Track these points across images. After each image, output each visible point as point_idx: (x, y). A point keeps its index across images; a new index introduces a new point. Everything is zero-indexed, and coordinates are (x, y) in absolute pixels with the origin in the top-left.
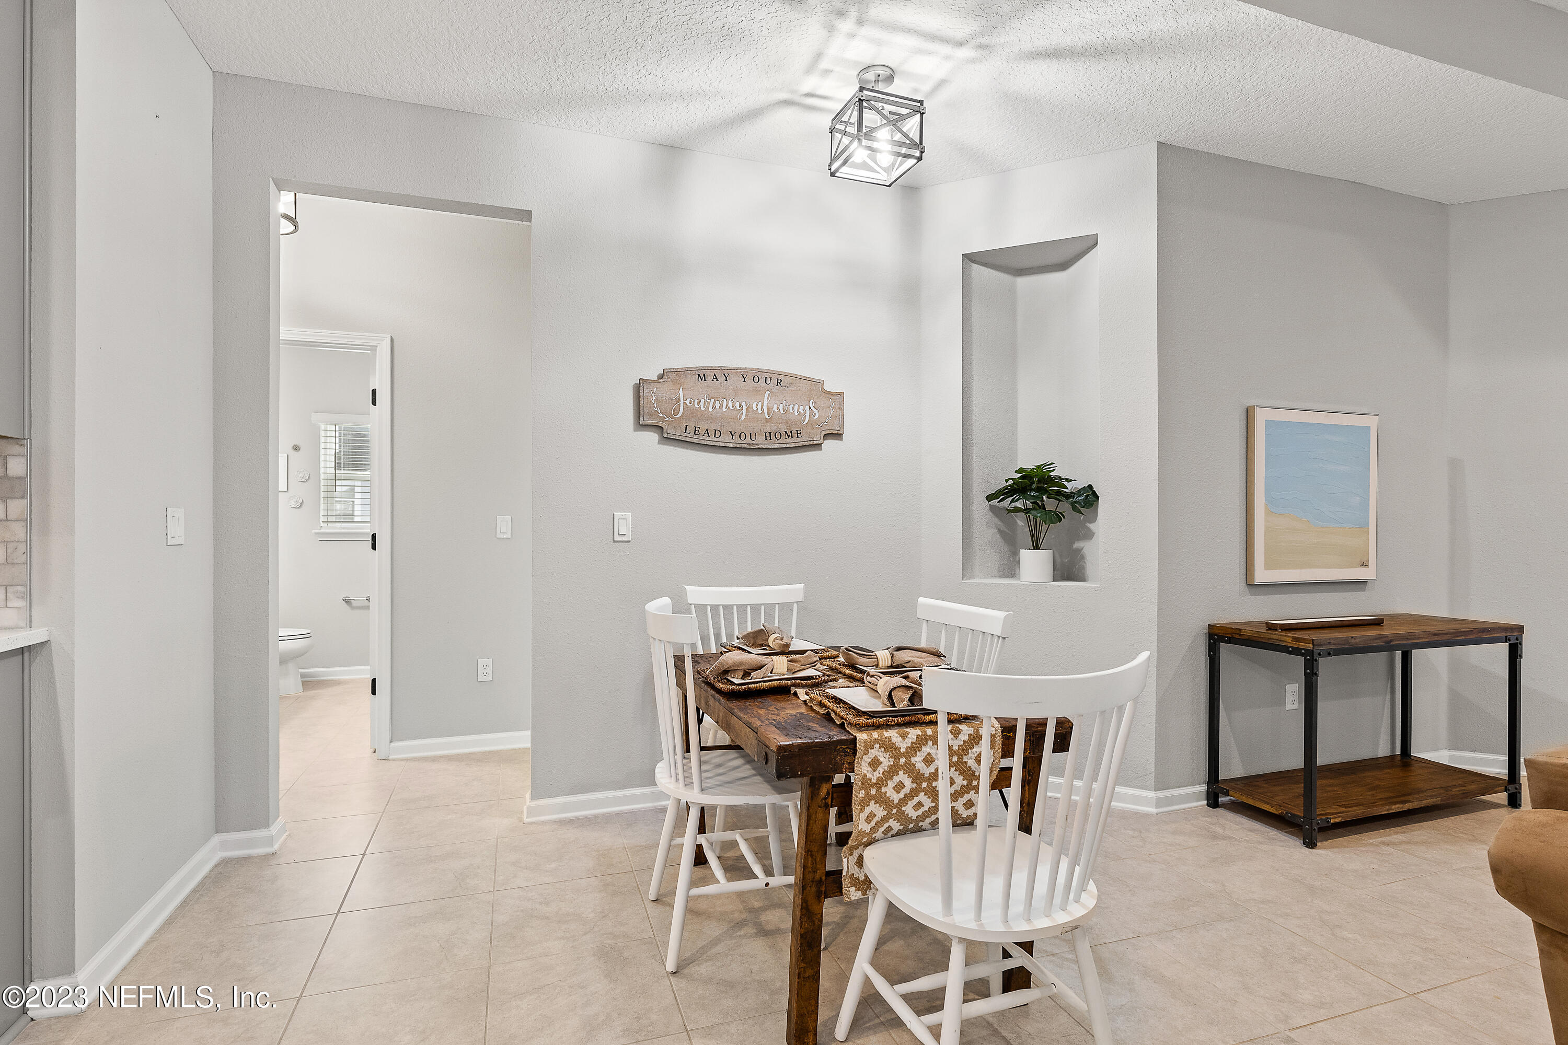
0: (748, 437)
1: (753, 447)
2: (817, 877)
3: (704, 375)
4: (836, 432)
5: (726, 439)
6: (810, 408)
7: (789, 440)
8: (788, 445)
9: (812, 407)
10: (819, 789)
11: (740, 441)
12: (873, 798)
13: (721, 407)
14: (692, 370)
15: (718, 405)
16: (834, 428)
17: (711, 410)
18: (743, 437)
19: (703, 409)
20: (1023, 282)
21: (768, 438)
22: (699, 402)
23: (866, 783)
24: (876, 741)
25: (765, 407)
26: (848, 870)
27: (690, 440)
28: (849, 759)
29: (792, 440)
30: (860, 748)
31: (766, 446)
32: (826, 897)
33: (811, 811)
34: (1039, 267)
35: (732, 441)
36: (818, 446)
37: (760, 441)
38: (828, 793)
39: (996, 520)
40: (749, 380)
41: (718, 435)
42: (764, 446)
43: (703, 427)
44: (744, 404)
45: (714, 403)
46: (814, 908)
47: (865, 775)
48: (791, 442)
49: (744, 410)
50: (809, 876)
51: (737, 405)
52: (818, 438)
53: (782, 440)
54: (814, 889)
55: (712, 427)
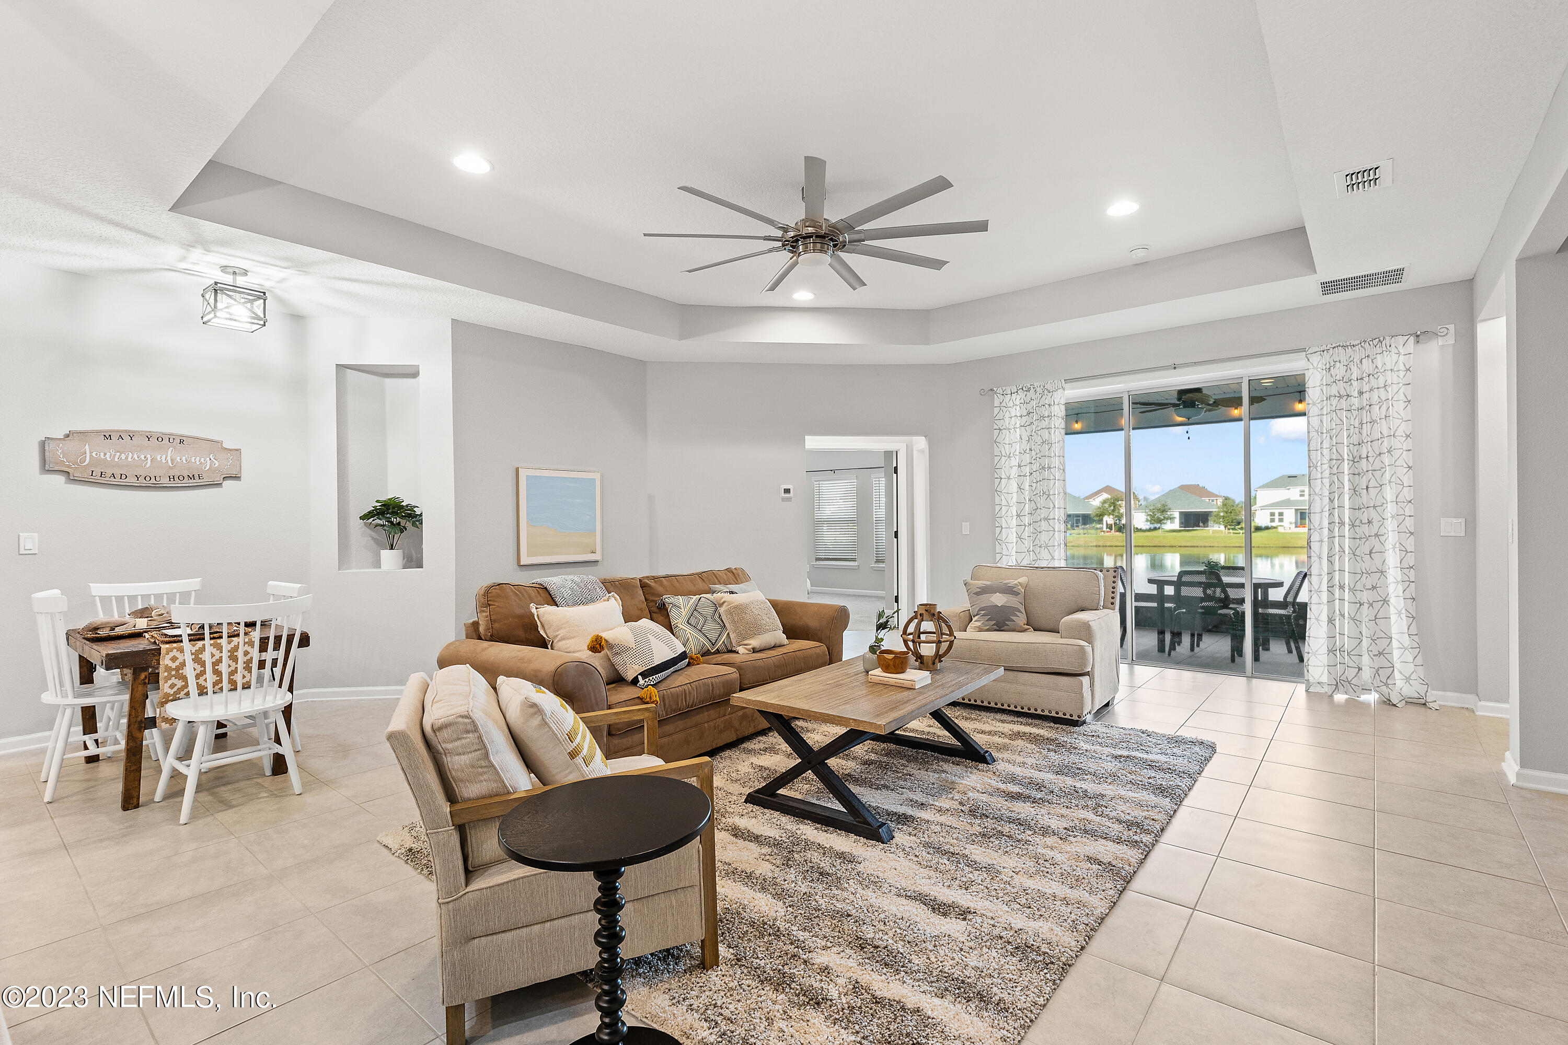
0: (153, 479)
1: (158, 485)
2: (139, 719)
3: (110, 436)
4: (234, 476)
5: (132, 480)
6: (210, 459)
7: (190, 481)
8: (190, 485)
9: (212, 459)
10: (139, 675)
11: (145, 482)
12: (173, 676)
13: (127, 458)
14: (98, 432)
15: (123, 456)
16: (233, 472)
17: (116, 460)
18: (148, 479)
19: (109, 459)
20: (389, 382)
21: (172, 480)
22: (105, 454)
23: (168, 669)
24: (174, 648)
25: (169, 458)
26: (160, 714)
27: (97, 481)
28: (156, 658)
29: (195, 481)
30: (163, 652)
31: (170, 485)
32: (145, 729)
33: (134, 687)
34: (398, 374)
35: (138, 482)
36: (220, 485)
37: (165, 481)
38: (146, 677)
39: (370, 532)
40: (153, 440)
41: (124, 477)
42: (168, 485)
43: (109, 472)
44: (148, 456)
45: (120, 456)
46: (138, 735)
47: (167, 665)
48: (192, 482)
49: (149, 461)
50: (133, 720)
51: (142, 457)
52: (218, 479)
53: (186, 480)
54: (136, 726)
55: (117, 473)
